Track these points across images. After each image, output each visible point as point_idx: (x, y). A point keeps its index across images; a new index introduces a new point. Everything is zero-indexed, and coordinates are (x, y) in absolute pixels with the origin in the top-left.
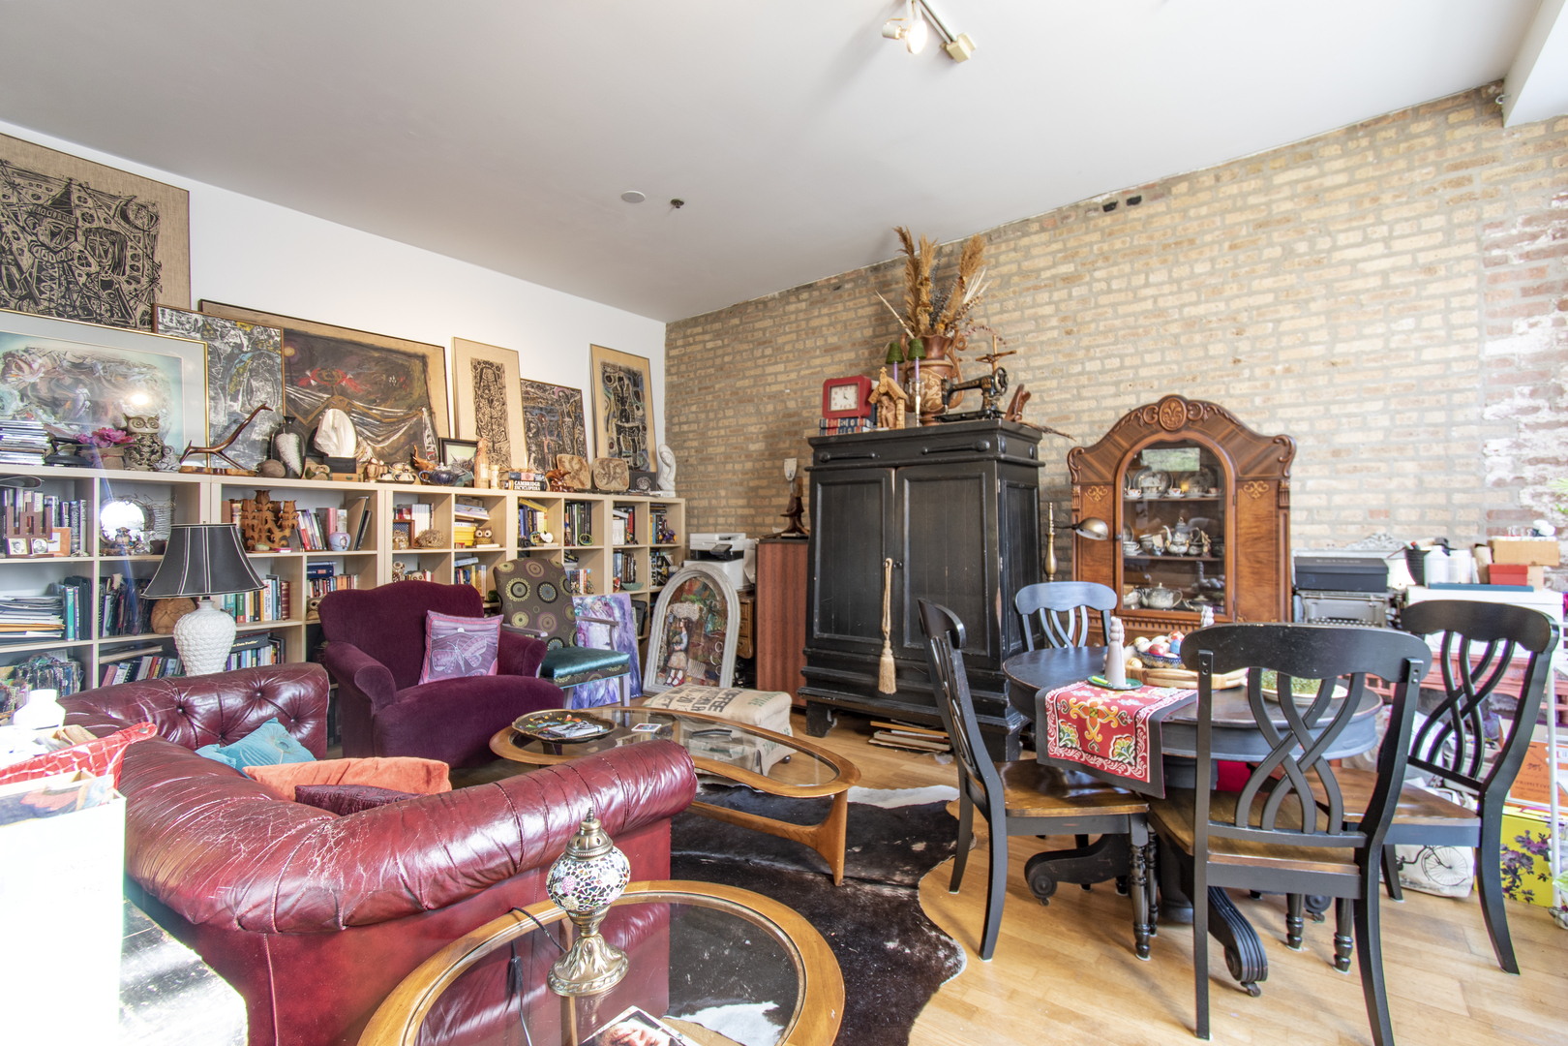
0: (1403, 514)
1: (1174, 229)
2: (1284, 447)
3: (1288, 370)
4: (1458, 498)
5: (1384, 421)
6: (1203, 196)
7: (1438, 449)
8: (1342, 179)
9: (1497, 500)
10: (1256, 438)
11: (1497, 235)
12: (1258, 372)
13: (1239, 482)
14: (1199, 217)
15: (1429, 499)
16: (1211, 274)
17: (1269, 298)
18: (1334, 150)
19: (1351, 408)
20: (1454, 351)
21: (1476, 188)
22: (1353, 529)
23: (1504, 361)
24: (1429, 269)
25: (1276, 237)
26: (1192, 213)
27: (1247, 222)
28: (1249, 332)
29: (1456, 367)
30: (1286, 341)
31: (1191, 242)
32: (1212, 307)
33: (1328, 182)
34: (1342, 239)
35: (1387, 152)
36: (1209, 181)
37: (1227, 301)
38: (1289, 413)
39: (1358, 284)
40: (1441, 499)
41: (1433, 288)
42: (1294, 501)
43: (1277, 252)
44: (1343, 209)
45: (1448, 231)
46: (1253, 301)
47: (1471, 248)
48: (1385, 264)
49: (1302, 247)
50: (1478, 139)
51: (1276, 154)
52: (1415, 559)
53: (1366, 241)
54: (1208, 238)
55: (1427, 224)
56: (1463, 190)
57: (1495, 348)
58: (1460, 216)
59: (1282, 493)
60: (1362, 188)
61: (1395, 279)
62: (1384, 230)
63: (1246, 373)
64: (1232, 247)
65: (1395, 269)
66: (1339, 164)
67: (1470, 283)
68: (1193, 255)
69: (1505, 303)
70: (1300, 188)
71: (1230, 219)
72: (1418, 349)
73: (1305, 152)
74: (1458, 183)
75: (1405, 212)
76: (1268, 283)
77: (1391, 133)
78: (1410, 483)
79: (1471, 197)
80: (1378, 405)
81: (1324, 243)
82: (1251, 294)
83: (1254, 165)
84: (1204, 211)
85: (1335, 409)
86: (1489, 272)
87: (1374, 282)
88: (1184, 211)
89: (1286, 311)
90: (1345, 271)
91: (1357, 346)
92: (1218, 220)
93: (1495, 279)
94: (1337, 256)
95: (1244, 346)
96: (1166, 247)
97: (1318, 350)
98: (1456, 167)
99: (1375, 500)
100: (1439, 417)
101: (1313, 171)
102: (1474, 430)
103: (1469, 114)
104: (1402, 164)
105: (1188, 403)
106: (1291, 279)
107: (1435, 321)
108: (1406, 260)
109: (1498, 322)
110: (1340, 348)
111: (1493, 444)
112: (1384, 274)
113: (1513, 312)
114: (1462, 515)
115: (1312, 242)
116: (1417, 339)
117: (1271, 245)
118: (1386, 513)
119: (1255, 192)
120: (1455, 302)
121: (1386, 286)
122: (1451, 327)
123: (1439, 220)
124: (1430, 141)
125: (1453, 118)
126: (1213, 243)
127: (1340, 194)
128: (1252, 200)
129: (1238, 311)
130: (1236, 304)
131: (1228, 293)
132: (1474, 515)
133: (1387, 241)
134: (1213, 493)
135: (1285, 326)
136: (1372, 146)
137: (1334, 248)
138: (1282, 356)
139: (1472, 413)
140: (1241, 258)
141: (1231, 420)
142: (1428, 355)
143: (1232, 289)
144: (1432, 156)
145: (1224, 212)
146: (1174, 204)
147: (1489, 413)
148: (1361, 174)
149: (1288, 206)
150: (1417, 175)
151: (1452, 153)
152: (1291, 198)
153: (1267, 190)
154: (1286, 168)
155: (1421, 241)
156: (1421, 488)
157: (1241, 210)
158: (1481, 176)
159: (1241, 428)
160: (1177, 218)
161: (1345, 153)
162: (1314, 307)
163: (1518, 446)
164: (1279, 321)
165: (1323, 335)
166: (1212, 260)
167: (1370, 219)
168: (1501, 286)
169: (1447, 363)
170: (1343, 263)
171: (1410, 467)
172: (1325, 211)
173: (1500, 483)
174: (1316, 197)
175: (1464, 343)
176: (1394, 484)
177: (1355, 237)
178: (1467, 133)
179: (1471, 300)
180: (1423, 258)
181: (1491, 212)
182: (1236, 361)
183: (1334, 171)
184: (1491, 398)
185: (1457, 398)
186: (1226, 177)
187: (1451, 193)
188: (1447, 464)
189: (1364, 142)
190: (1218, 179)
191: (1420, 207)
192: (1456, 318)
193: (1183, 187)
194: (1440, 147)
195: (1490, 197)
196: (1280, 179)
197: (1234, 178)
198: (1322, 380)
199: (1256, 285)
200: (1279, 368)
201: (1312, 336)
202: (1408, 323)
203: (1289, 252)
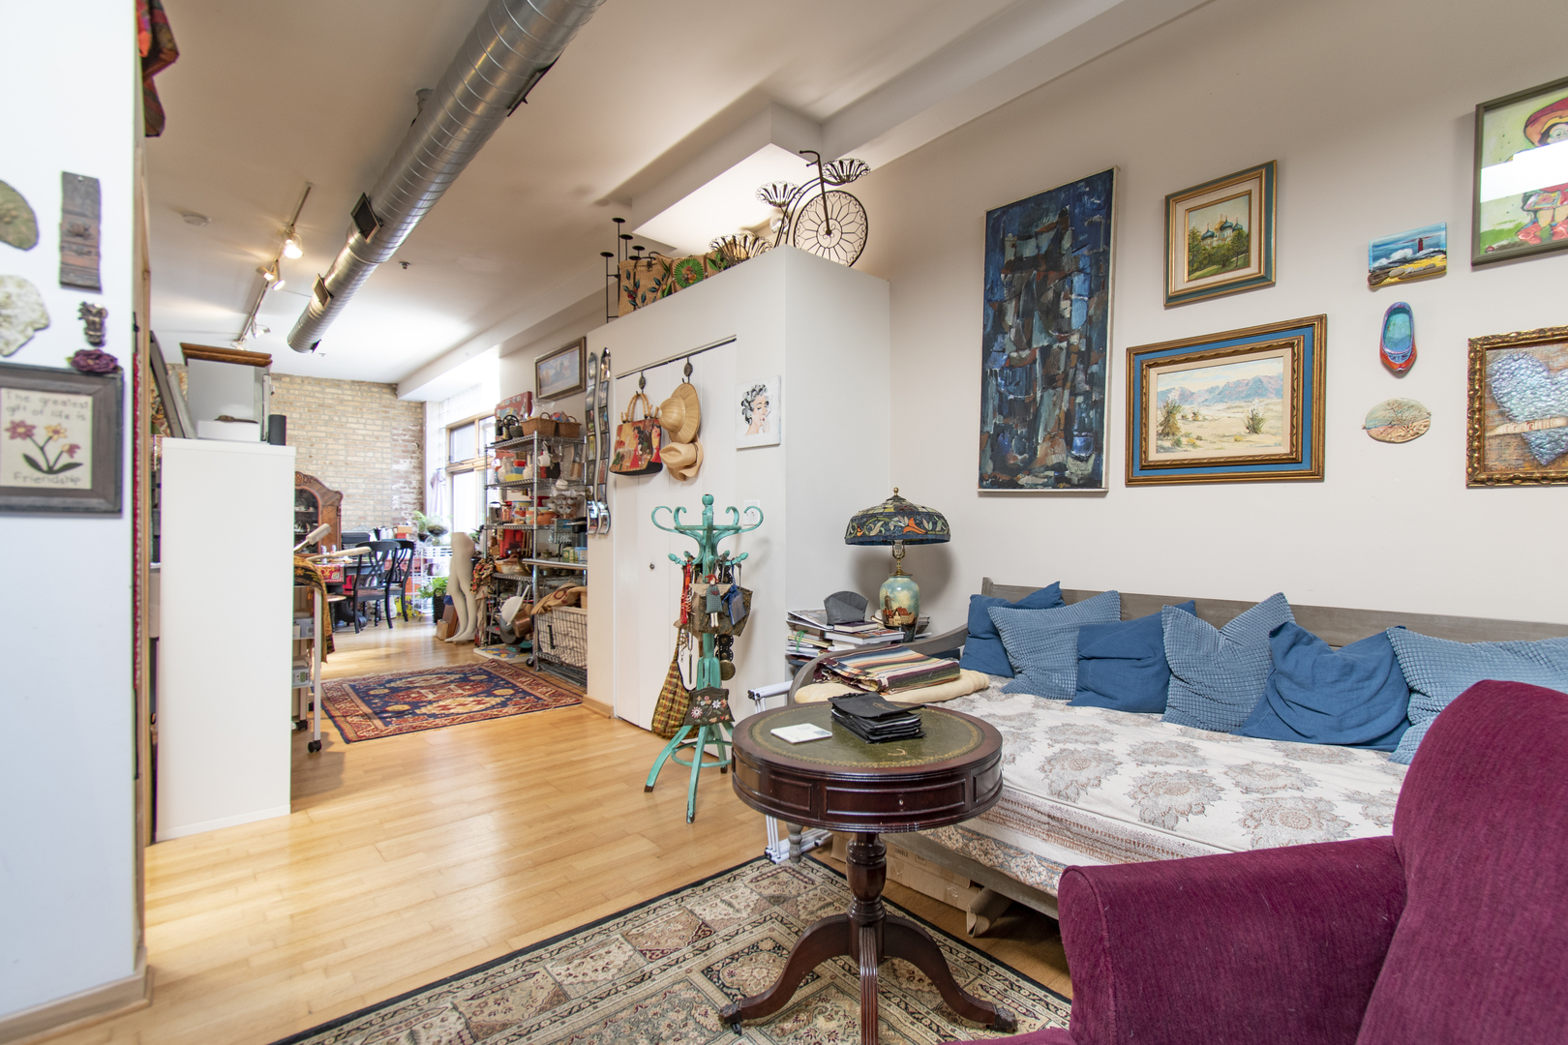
0: (369, 518)
1: (283, 396)
2: (339, 495)
3: (331, 463)
4: (385, 513)
5: (364, 486)
6: (296, 386)
7: (379, 497)
8: (350, 398)
9: (395, 514)
10: (329, 490)
11: (396, 432)
12: (319, 462)
13: (324, 506)
14: (294, 394)
15: (377, 513)
16: (300, 419)
17: (324, 435)
18: (347, 387)
19: (353, 481)
20: (384, 466)
21: (390, 415)
22: (354, 523)
23: (397, 472)
24: (377, 438)
25: (326, 412)
26: (292, 391)
27: (315, 403)
28: (316, 446)
29: (385, 471)
30: (330, 452)
31: (291, 403)
32: (301, 433)
33: (346, 398)
34: (350, 420)
35: (365, 394)
36: (299, 381)
37: (307, 432)
38: (331, 479)
39: (355, 437)
40: (380, 514)
41: (378, 444)
42: (343, 513)
43: (327, 418)
44: (350, 409)
45: (383, 426)
46: (317, 434)
47: (388, 434)
48: (364, 432)
49: (336, 419)
50: (390, 400)
51: (326, 380)
52: (377, 532)
53: (358, 423)
54: (299, 404)
55: (377, 422)
56: (387, 415)
57: (395, 467)
58: (386, 423)
59: (338, 510)
60: (357, 404)
61: (367, 438)
62: (364, 421)
63: (315, 462)
64: (309, 411)
65: (367, 435)
66: (349, 392)
67: (388, 445)
68: (292, 409)
69: (398, 454)
70: (335, 396)
71: (308, 399)
72: (374, 463)
73: (337, 383)
74: (386, 412)
75: (370, 416)
76: (323, 428)
77: (366, 388)
78: (372, 508)
79: (389, 418)
80: (361, 481)
81: (344, 419)
82: (317, 431)
83: (319, 381)
84: (297, 392)
85: (348, 480)
86: (394, 443)
87: (361, 438)
88: (288, 390)
89: (330, 441)
90: (351, 431)
91: (355, 459)
92: (303, 399)
93: (395, 445)
94: (349, 425)
95: (314, 451)
96: (279, 402)
97: (342, 458)
98: (385, 407)
99: (361, 513)
100: (380, 487)
101: (340, 392)
102: (389, 492)
103: (388, 391)
104: (369, 400)
105: (305, 476)
106: (332, 430)
107: (379, 455)
108: (370, 433)
109: (396, 459)
110: (349, 458)
111: (395, 497)
112: (364, 436)
113: (399, 457)
114: (386, 519)
115: (340, 419)
116: (373, 460)
117: (324, 414)
118: (364, 518)
119: (318, 392)
120: (385, 450)
121: (364, 440)
122: (384, 458)
123: (380, 422)
124: (378, 395)
125: (384, 390)
126: (300, 407)
127: (350, 403)
128: (317, 395)
129: (311, 437)
130: (310, 434)
131: (307, 429)
132: (389, 519)
133: (365, 424)
134: (311, 510)
135: (330, 446)
136: (360, 390)
137: (347, 422)
138: (329, 458)
139: (389, 486)
140: (313, 416)
141: (321, 484)
142: (377, 466)
143: (309, 427)
144: (378, 401)
145: (305, 396)
146: (283, 385)
147: (394, 487)
148: (356, 399)
149: (331, 401)
150: (374, 405)
151: (384, 402)
152: (333, 399)
153: (323, 393)
154: (330, 387)
155: (375, 428)
156: (375, 510)
157: (313, 397)
158: (392, 412)
159: (323, 486)
160: (285, 392)
161: (351, 389)
162: (340, 442)
163: (401, 498)
164: (328, 444)
165: (343, 453)
166: (301, 414)
167: (359, 416)
168: (397, 448)
169: (382, 469)
170: (350, 428)
171: (371, 502)
172: (344, 408)
173: (396, 509)
174: (341, 402)
175: (387, 464)
176: (366, 508)
177: (355, 420)
178: (387, 396)
179: (389, 450)
180: (376, 433)
181: (394, 424)
182: (311, 457)
183: (348, 394)
184: (394, 483)
185: (385, 481)
186: (306, 382)
187: (383, 415)
188: (382, 502)
189: (358, 388)
190: (303, 382)
191: (375, 416)
192: (385, 455)
193: (288, 379)
194: (380, 398)
195: (394, 420)
196: (328, 390)
197: (310, 383)
198: (343, 469)
199: (318, 428)
200: (328, 462)
201: (340, 453)
202: (371, 454)
203: (331, 419)
